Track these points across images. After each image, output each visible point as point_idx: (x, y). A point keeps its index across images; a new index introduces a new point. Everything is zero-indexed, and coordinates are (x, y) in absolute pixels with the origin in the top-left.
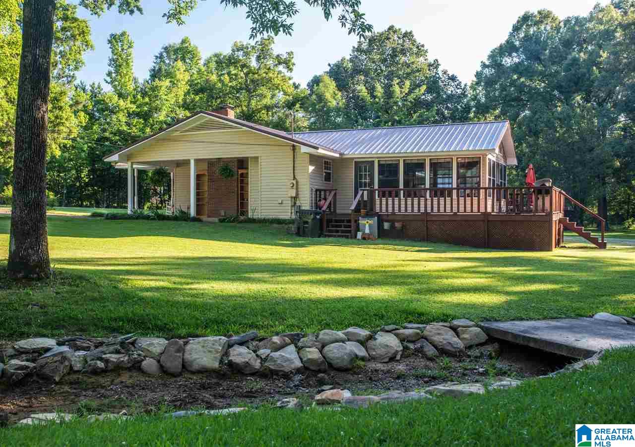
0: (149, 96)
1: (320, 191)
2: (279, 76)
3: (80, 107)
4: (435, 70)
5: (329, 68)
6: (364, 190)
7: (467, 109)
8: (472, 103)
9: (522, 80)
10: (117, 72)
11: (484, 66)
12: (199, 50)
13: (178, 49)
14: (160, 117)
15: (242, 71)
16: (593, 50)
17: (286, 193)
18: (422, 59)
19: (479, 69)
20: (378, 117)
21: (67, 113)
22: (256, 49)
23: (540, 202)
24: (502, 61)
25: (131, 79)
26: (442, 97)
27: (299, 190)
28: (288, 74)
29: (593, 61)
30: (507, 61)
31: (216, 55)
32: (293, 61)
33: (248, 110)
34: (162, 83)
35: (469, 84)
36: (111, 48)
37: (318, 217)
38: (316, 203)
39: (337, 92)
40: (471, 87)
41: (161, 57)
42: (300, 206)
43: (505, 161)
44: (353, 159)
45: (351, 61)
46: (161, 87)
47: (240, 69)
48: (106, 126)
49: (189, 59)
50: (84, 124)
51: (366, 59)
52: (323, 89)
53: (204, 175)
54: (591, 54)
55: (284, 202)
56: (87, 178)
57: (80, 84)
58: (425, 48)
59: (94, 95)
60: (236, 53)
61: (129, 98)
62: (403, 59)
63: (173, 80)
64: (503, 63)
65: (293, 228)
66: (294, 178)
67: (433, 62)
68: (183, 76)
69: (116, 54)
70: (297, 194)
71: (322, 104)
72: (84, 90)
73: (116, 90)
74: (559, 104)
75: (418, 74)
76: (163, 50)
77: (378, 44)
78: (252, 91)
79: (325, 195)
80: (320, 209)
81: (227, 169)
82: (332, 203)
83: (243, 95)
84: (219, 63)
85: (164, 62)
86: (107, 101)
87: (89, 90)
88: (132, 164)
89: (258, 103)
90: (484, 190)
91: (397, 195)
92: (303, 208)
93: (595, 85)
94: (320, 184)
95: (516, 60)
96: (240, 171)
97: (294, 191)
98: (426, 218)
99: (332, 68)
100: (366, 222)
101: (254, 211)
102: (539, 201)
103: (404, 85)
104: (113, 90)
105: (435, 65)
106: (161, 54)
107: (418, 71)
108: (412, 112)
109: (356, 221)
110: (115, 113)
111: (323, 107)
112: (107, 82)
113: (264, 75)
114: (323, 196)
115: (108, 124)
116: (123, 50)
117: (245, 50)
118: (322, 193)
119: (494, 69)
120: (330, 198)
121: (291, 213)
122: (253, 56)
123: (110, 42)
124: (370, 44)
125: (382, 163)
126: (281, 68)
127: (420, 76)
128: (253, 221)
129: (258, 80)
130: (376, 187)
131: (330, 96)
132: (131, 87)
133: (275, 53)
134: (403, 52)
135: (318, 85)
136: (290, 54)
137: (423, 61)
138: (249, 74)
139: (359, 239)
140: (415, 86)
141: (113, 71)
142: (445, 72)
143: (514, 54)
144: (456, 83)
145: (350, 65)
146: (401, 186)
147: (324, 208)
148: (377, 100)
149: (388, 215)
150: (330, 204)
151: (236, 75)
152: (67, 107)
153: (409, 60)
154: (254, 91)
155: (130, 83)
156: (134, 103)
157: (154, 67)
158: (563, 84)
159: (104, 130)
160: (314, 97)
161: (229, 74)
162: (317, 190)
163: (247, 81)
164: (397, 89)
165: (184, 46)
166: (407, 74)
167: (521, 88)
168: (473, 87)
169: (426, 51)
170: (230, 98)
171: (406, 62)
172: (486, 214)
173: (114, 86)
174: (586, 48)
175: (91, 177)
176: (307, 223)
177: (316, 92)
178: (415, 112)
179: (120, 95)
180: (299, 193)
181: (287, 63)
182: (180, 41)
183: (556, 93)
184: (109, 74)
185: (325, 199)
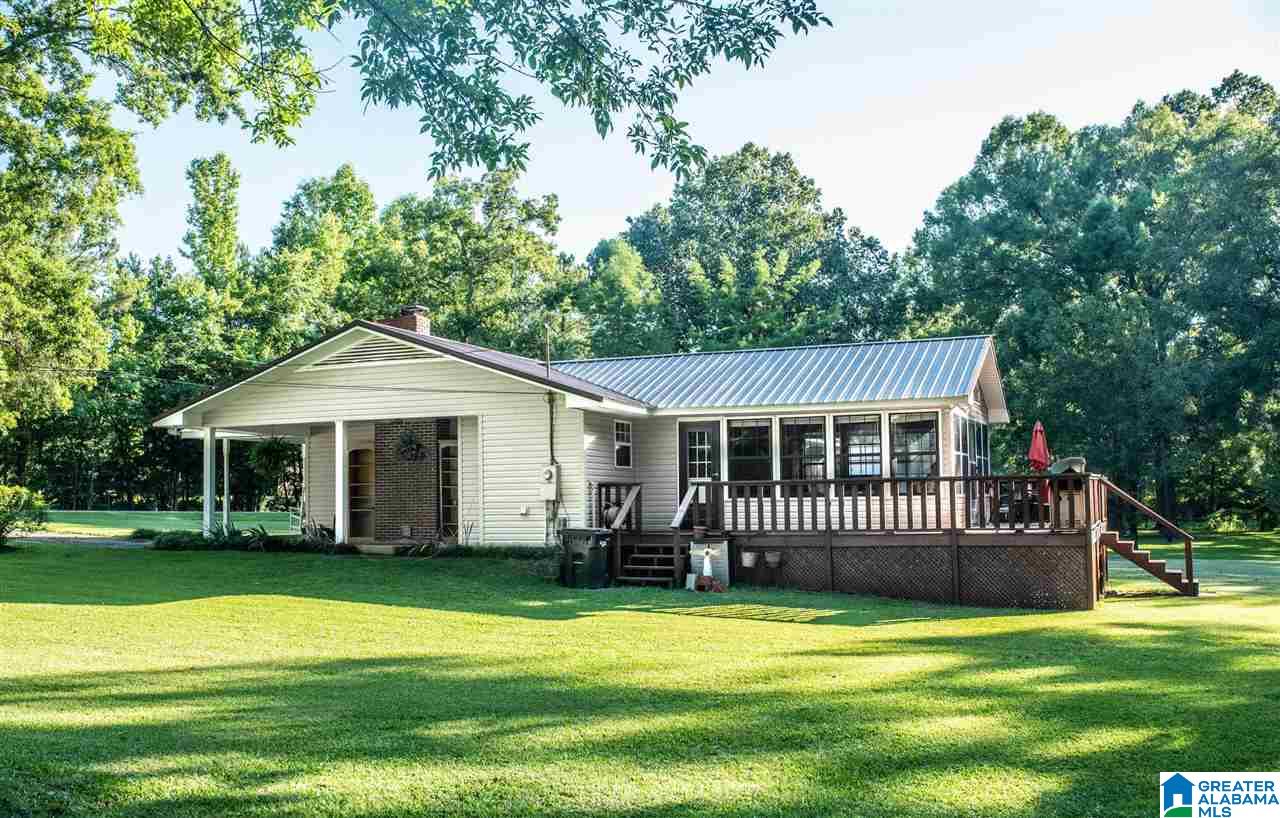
0: (270, 282)
1: (608, 486)
2: (529, 242)
3: (127, 305)
4: (837, 228)
5: (629, 225)
6: (699, 484)
7: (899, 303)
8: (910, 292)
9: (1005, 246)
10: (205, 233)
11: (931, 220)
12: (371, 191)
13: (329, 190)
14: (290, 324)
15: (454, 232)
16: (1136, 191)
17: (536, 492)
18: (810, 207)
19: (921, 226)
20: (726, 322)
21: (88, 320)
22: (484, 189)
23: (1064, 506)
24: (963, 210)
25: (234, 248)
26: (852, 282)
27: (564, 485)
28: (548, 239)
29: (1138, 211)
30: (975, 212)
31: (403, 201)
32: (557, 212)
33: (468, 310)
34: (295, 257)
35: (902, 254)
36: (192, 187)
37: (603, 544)
38: (600, 513)
39: (644, 274)
40: (906, 260)
41: (297, 203)
42: (565, 520)
43: (986, 418)
44: (675, 417)
45: (672, 211)
46: (294, 263)
47: (451, 228)
48: (181, 344)
49: (352, 207)
50: (134, 341)
51: (701, 207)
52: (617, 268)
53: (366, 451)
54: (1133, 196)
55: (532, 511)
56: (141, 448)
57: (129, 260)
58: (816, 186)
59: (156, 281)
60: (443, 197)
61: (229, 286)
62: (773, 208)
63: (316, 250)
64: (967, 214)
65: (552, 566)
66: (553, 461)
67: (831, 214)
68: (337, 242)
69: (203, 199)
70: (559, 494)
71: (615, 298)
72: (136, 271)
73: (202, 270)
74: (1077, 293)
75: (802, 236)
76: (300, 191)
77: (724, 178)
78: (475, 272)
79: (618, 494)
80: (608, 527)
81: (411, 442)
82: (633, 510)
83: (456, 280)
84: (410, 218)
85: (302, 215)
86: (184, 294)
87: (147, 272)
88: (213, 431)
89: (488, 297)
90: (948, 483)
91: (769, 493)
92: (572, 525)
93: (1145, 255)
94: (608, 471)
95: (992, 209)
96: (443, 444)
97: (553, 487)
98: (828, 541)
99: (635, 226)
100: (703, 553)
101: (469, 529)
102: (1061, 504)
103: (776, 258)
104: (197, 270)
105: (836, 218)
106: (297, 200)
107: (805, 230)
108: (794, 310)
109: (685, 551)
110: (199, 317)
111: (619, 303)
112: (184, 255)
113: (500, 241)
114: (613, 497)
115: (185, 338)
116: (217, 190)
117: (461, 192)
118: (613, 490)
119: (950, 225)
120: (628, 502)
121: (548, 535)
122: (477, 203)
123: (191, 175)
124: (708, 180)
125: (734, 425)
126: (533, 226)
127: (807, 241)
128: (467, 552)
129: (487, 251)
130: (725, 477)
131: (630, 281)
132: (232, 264)
133: (521, 196)
134: (773, 194)
135: (606, 260)
136: (552, 198)
137: (813, 210)
138: (469, 238)
139: (689, 590)
140: (799, 261)
141: (198, 234)
142: (855, 233)
143: (987, 198)
144: (877, 253)
145: (670, 219)
146: (777, 475)
147: (617, 523)
148: (724, 289)
149: (750, 537)
150: (629, 515)
151: (443, 241)
152: (87, 309)
153: (786, 210)
154: (480, 273)
155: (231, 255)
156: (239, 296)
157: (283, 225)
158: (1084, 255)
159: (178, 352)
160: (599, 284)
161: (429, 239)
162: (600, 486)
163: (464, 253)
164: (762, 267)
165: (342, 183)
166: (781, 236)
167: (1002, 262)
168: (910, 261)
169: (818, 192)
170: (430, 286)
171: (780, 214)
172: (953, 532)
173: (200, 264)
174: (1123, 186)
175: (151, 445)
176: (579, 556)
177: (603, 275)
178: (799, 310)
179: (211, 282)
180: (564, 491)
181: (546, 217)
182: (333, 173)
183: (1069, 271)
184: (189, 239)
185: (619, 504)
